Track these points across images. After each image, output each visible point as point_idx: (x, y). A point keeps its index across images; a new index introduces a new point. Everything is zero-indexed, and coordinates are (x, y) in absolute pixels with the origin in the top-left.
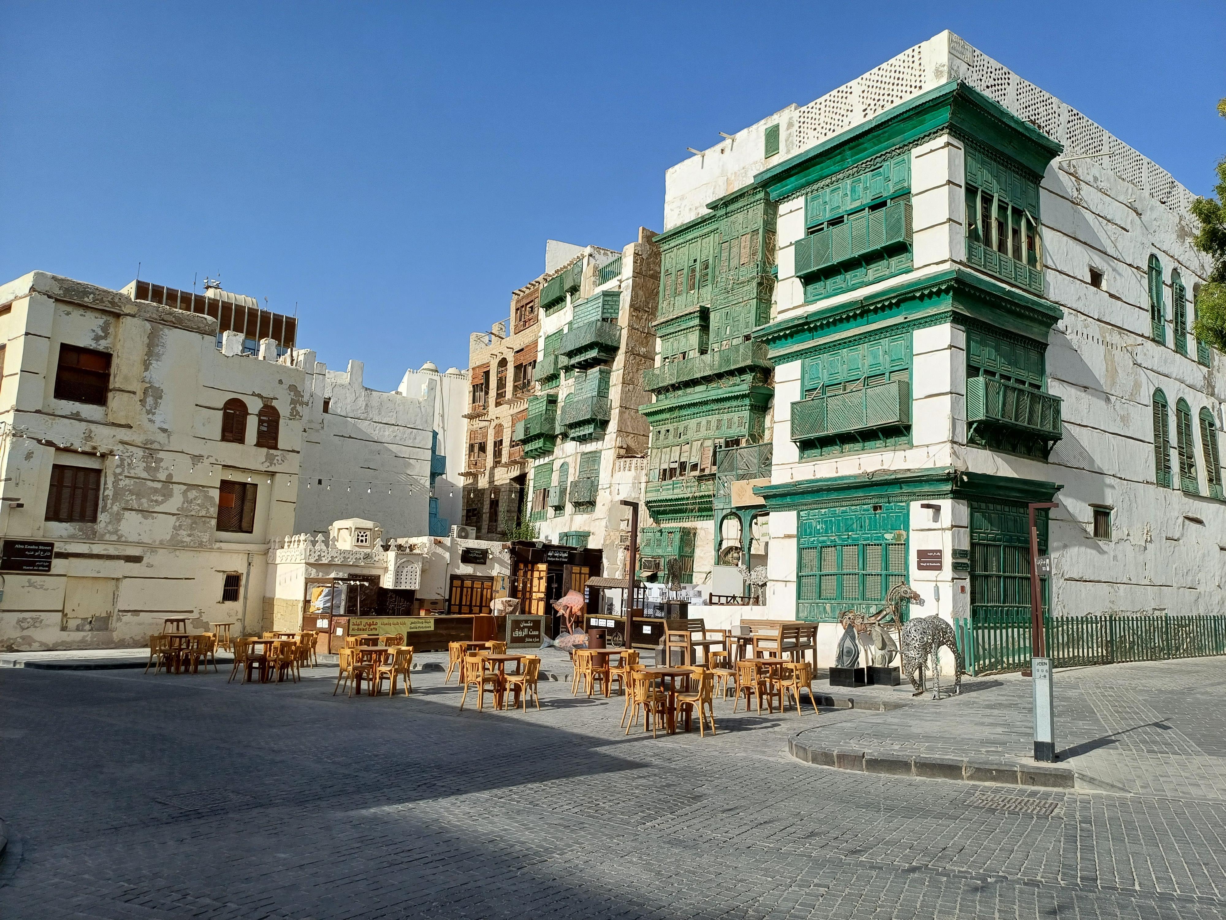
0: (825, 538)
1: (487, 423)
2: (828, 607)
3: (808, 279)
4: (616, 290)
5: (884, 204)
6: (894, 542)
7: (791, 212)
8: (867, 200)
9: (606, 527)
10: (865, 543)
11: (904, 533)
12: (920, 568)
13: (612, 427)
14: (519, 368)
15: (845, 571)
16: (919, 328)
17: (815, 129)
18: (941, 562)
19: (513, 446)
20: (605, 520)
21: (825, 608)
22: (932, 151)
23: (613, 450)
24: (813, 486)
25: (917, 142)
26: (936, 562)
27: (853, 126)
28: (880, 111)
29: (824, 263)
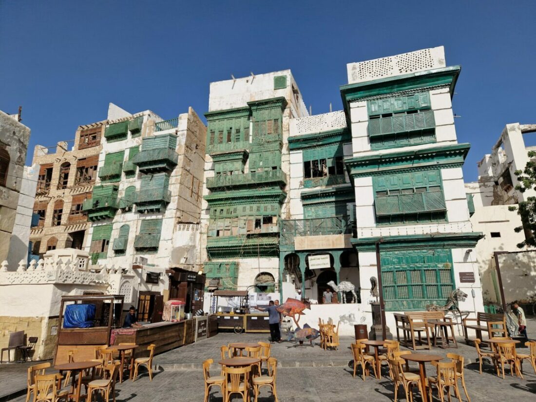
0: (399, 266)
1: (47, 199)
2: (405, 303)
3: (373, 140)
4: (175, 134)
5: (416, 111)
6: (443, 268)
7: (358, 107)
8: (406, 108)
9: (170, 262)
10: (425, 269)
11: (450, 264)
12: (462, 281)
13: (172, 206)
14: (80, 169)
15: (413, 284)
16: (444, 168)
17: (370, 73)
18: (474, 278)
19: (73, 214)
20: (169, 258)
21: (403, 304)
22: (441, 93)
23: (174, 219)
24: (394, 240)
25: (432, 89)
26: (471, 278)
27: (393, 75)
28: (409, 72)
29: (388, 132)
